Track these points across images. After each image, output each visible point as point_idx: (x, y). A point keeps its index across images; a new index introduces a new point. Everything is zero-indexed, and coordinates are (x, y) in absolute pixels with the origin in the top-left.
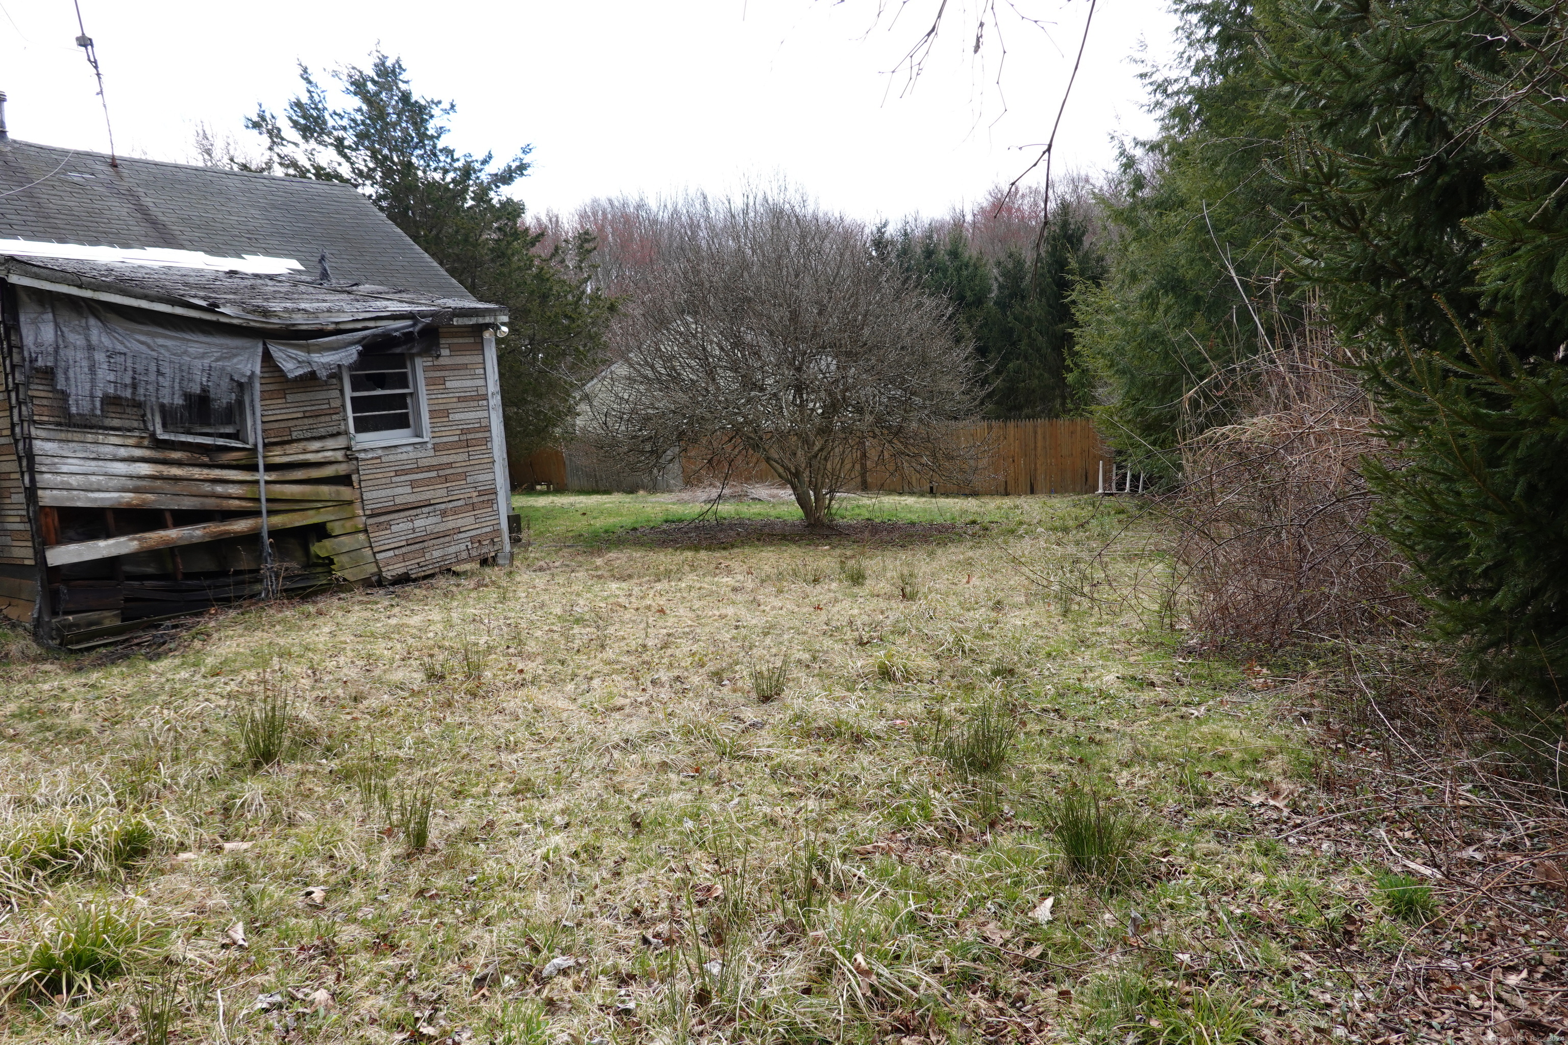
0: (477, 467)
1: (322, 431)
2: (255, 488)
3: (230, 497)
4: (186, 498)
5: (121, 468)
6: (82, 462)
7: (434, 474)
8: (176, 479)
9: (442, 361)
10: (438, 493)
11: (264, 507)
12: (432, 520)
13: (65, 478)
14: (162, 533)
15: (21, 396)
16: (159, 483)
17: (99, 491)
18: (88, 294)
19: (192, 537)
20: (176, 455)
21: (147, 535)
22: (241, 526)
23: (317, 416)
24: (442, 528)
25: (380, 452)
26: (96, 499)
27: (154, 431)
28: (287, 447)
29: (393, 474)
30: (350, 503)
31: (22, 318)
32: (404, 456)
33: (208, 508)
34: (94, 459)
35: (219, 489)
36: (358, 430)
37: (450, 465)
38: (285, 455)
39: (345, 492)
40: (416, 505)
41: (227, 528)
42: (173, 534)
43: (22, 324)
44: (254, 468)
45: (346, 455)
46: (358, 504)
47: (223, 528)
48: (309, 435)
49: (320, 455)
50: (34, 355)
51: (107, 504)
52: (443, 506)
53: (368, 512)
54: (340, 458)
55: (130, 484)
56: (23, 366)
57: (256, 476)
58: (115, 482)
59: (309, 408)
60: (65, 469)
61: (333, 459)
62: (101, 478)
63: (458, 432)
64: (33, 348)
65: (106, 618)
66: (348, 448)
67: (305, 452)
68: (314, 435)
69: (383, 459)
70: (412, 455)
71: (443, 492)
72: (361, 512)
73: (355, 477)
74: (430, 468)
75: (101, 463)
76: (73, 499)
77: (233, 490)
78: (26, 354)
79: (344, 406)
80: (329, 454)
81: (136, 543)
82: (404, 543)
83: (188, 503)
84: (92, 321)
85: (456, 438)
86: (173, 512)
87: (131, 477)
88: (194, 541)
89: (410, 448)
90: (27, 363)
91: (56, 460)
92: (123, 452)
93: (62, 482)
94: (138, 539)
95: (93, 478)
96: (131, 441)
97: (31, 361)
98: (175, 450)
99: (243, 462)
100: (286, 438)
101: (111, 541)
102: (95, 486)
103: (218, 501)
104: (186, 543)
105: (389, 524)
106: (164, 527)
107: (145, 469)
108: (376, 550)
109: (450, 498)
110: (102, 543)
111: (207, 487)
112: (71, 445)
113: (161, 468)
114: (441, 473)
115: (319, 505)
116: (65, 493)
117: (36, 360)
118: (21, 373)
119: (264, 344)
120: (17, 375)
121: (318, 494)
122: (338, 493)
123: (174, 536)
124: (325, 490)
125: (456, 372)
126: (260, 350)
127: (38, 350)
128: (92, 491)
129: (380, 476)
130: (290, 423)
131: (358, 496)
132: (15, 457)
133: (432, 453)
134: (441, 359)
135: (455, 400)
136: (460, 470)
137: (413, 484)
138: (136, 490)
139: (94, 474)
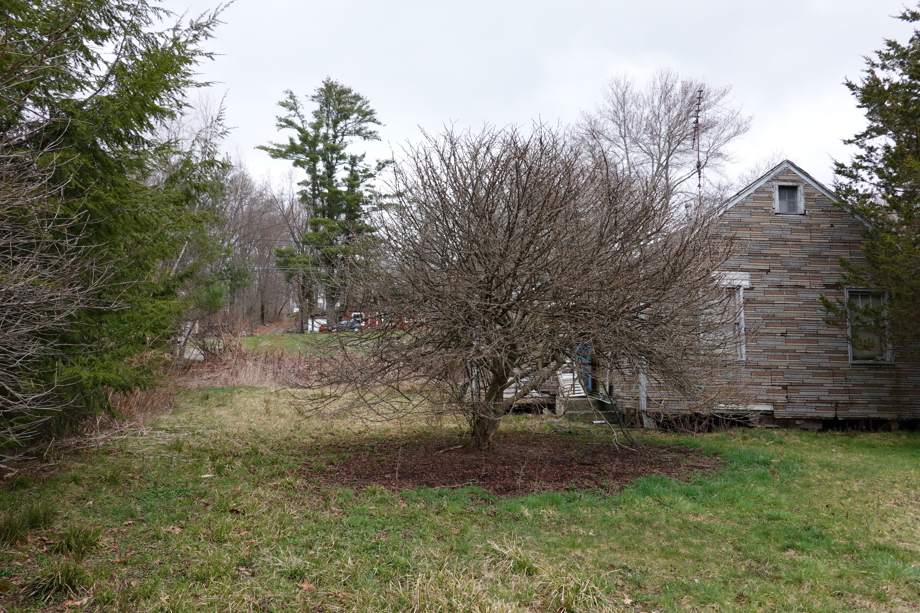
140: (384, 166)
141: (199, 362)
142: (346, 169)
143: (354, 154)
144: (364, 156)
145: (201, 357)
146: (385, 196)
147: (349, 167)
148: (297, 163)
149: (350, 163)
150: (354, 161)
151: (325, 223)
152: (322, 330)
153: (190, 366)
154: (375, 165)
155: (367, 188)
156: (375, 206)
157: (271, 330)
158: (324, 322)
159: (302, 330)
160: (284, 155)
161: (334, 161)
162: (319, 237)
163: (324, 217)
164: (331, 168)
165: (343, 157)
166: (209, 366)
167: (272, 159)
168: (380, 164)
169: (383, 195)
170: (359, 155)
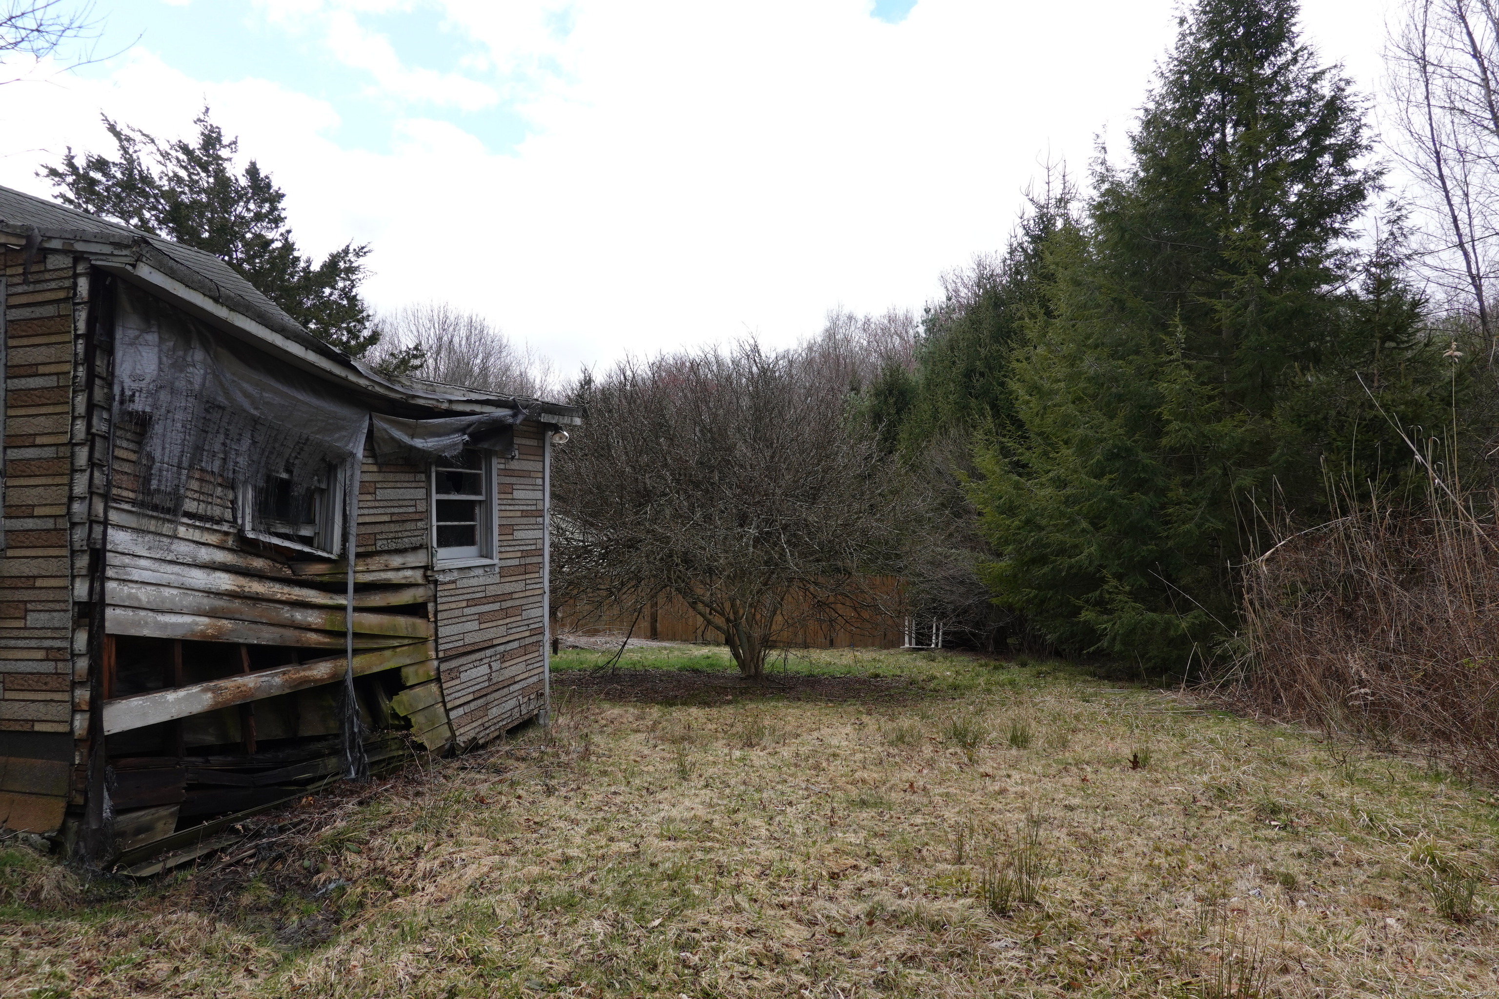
0: (530, 600)
1: (406, 543)
2: (338, 616)
3: (309, 629)
4: (264, 628)
5: (199, 578)
6: (156, 565)
7: (496, 606)
8: (256, 599)
9: (514, 465)
11: (350, 644)
12: (493, 666)
13: (134, 589)
14: (239, 680)
15: (97, 455)
16: (237, 604)
17: (172, 612)
18: (222, 312)
19: (271, 687)
20: (258, 563)
21: (223, 683)
22: (321, 670)
23: (404, 521)
24: (500, 675)
25: (456, 575)
26: (166, 625)
27: (243, 524)
28: (369, 560)
29: (464, 604)
30: (424, 640)
31: (119, 335)
32: (474, 582)
33: (288, 644)
34: (171, 562)
35: (299, 616)
36: (441, 544)
37: (511, 595)
38: (368, 571)
39: (422, 627)
40: (482, 645)
41: (308, 673)
42: (251, 682)
43: (118, 343)
44: (341, 589)
45: (426, 577)
46: (431, 644)
47: (302, 674)
48: (393, 546)
49: (401, 574)
50: (128, 393)
51: (178, 634)
52: (501, 648)
53: (441, 655)
54: (420, 581)
55: (207, 603)
56: (109, 410)
57: (341, 600)
58: (191, 600)
59: (396, 510)
60: (136, 575)
61: (412, 580)
62: (175, 592)
63: (519, 554)
64: (128, 383)
65: (159, 819)
66: (426, 568)
67: (387, 569)
68: (400, 546)
69: (459, 584)
70: (482, 581)
72: (433, 654)
73: (431, 607)
74: (495, 599)
75: (176, 569)
76: (137, 624)
77: (314, 618)
78: (117, 390)
79: (428, 511)
80: (409, 573)
81: (209, 695)
82: (471, 697)
83: (267, 636)
84: (199, 355)
85: (516, 562)
86: (251, 648)
87: (208, 592)
88: (275, 692)
89: (480, 571)
90: (116, 404)
91: (127, 560)
92: (205, 554)
93: (130, 596)
94: (213, 690)
95: (166, 592)
96: (213, 539)
97: (122, 402)
98: (258, 556)
99: (326, 579)
100: (370, 549)
101: (182, 693)
102: (167, 606)
103: (297, 633)
104: (265, 696)
105: (459, 671)
106: (239, 671)
107: (225, 582)
108: (449, 706)
109: (508, 638)
110: (171, 696)
111: (286, 613)
112: (149, 538)
113: (242, 581)
114: (505, 605)
115: (396, 643)
116: (130, 613)
117: (132, 399)
118: (101, 419)
119: (371, 419)
120: (95, 421)
121: (395, 628)
122: (414, 626)
123: (251, 685)
124: (402, 622)
125: (522, 480)
126: (366, 424)
127: (135, 386)
128: (162, 612)
129: (453, 606)
130: (377, 529)
131: (432, 631)
132: (66, 552)
133: (497, 579)
134: (513, 462)
135: (519, 514)
136: (517, 602)
137: (481, 618)
138: (212, 614)
139: (168, 586)
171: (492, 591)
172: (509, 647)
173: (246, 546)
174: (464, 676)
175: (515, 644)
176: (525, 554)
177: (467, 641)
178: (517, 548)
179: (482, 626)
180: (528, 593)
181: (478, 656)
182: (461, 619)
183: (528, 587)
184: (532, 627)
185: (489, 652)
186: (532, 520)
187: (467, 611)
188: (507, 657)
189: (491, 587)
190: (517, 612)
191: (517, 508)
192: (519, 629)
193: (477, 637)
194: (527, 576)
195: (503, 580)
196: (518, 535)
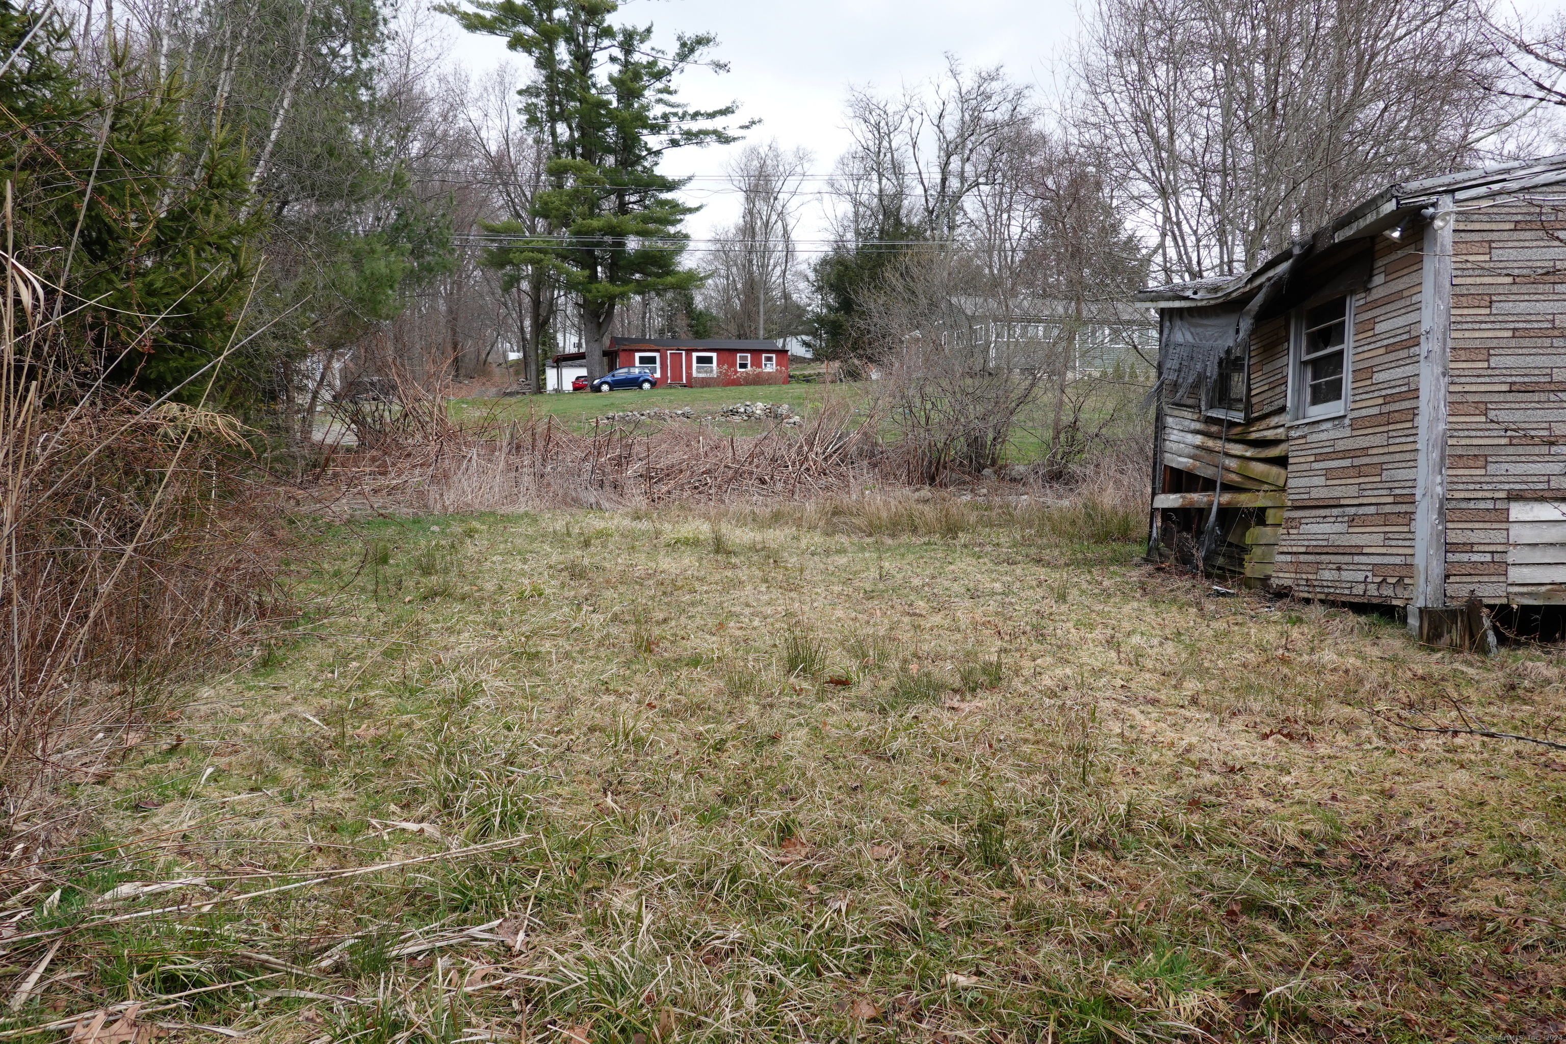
0: (1398, 457)
1: (1276, 405)
2: (1245, 464)
3: (1230, 471)
4: (1211, 466)
5: (1193, 438)
6: (1178, 433)
7: (1347, 463)
8: (1209, 450)
9: (1376, 294)
10: (1345, 491)
12: (1338, 528)
13: (1172, 445)
14: (1192, 495)
16: (1201, 452)
19: (1202, 502)
20: (1214, 429)
21: (1186, 495)
24: (1345, 541)
25: (1306, 430)
26: (1179, 462)
27: (1202, 408)
28: (1262, 422)
29: (1312, 458)
30: (1283, 489)
32: (1323, 436)
33: (1218, 478)
34: (1181, 430)
35: (1228, 462)
36: (1313, 402)
37: (1364, 451)
38: (1258, 430)
39: (1282, 476)
40: (1327, 502)
42: (1196, 497)
44: (1246, 443)
45: (1286, 433)
49: (1274, 432)
51: (1181, 466)
52: (1352, 511)
53: (1288, 503)
54: (1284, 436)
55: (1193, 452)
57: (1248, 452)
58: (1187, 450)
59: (1272, 379)
60: (1172, 438)
61: (1281, 437)
63: (1381, 401)
66: (1285, 424)
67: (1268, 427)
68: (1272, 409)
69: (1308, 439)
70: (1332, 434)
71: (1353, 491)
74: (1345, 454)
75: (1183, 433)
76: (1171, 461)
77: (1233, 463)
79: (1288, 374)
80: (1279, 430)
81: (1181, 500)
82: (1303, 550)
83: (1210, 472)
85: (1375, 411)
86: (1203, 479)
87: (1194, 446)
88: (1202, 506)
89: (1330, 425)
91: (1171, 431)
92: (1192, 426)
93: (1171, 448)
94: (1183, 498)
95: (1183, 446)
96: (1195, 417)
98: (1215, 424)
99: (1239, 437)
100: (1261, 413)
102: (1180, 452)
103: (1225, 472)
104: (1197, 506)
105: (1300, 521)
106: (1197, 490)
107: (1198, 440)
108: (1280, 549)
109: (1360, 501)
110: (1172, 497)
111: (1219, 459)
112: (1176, 419)
113: (1205, 439)
114: (1357, 462)
115: (1267, 487)
116: (1171, 456)
119: (1239, 317)
121: (1268, 475)
122: (1278, 474)
123: (1195, 499)
125: (1389, 308)
128: (1179, 456)
129: (1302, 460)
130: (1263, 397)
131: (1286, 481)
133: (1348, 432)
134: (1374, 291)
135: (1382, 351)
136: (1376, 460)
137: (1328, 473)
138: (1193, 458)
139: (1183, 443)
140: (692, 51)
141: (349, 450)
142: (613, 59)
143: (630, 28)
144: (649, 31)
145: (351, 440)
146: (695, 115)
147: (620, 55)
148: (516, 43)
149: (621, 45)
150: (629, 41)
151: (577, 170)
152: (578, 386)
153: (327, 460)
154: (673, 48)
155: (660, 96)
156: (677, 137)
157: (474, 389)
158: (583, 372)
159: (540, 388)
160: (489, 27)
161: (591, 44)
162: (565, 198)
163: (574, 157)
164: (583, 59)
165: (608, 32)
166: (373, 459)
167: (465, 31)
168: (684, 45)
169: (691, 111)
170: (641, 28)
171: (1341, 446)
172: (1361, 511)
173: (1209, 420)
174: (1304, 528)
175: (1372, 510)
176: (1388, 400)
177: (1313, 496)
178: (1376, 394)
179: (1329, 483)
180: (1392, 449)
181: (1322, 512)
182: (1309, 473)
183: (1391, 441)
184: (1398, 492)
185: (1335, 512)
186: (1403, 354)
187: (1316, 466)
188: (1357, 521)
189: (1341, 442)
190: (1374, 471)
191: (1378, 344)
192: (1376, 492)
193: (1323, 493)
194: (1391, 427)
195: (1355, 433)
196: (1379, 377)
